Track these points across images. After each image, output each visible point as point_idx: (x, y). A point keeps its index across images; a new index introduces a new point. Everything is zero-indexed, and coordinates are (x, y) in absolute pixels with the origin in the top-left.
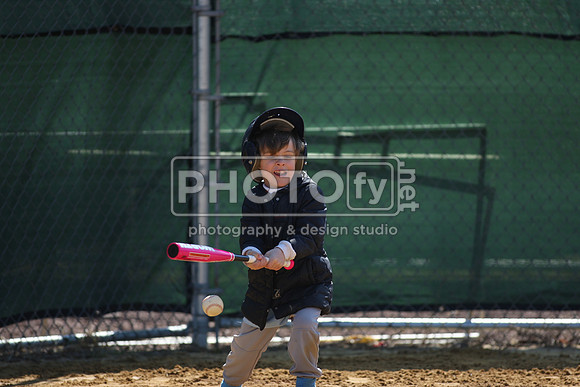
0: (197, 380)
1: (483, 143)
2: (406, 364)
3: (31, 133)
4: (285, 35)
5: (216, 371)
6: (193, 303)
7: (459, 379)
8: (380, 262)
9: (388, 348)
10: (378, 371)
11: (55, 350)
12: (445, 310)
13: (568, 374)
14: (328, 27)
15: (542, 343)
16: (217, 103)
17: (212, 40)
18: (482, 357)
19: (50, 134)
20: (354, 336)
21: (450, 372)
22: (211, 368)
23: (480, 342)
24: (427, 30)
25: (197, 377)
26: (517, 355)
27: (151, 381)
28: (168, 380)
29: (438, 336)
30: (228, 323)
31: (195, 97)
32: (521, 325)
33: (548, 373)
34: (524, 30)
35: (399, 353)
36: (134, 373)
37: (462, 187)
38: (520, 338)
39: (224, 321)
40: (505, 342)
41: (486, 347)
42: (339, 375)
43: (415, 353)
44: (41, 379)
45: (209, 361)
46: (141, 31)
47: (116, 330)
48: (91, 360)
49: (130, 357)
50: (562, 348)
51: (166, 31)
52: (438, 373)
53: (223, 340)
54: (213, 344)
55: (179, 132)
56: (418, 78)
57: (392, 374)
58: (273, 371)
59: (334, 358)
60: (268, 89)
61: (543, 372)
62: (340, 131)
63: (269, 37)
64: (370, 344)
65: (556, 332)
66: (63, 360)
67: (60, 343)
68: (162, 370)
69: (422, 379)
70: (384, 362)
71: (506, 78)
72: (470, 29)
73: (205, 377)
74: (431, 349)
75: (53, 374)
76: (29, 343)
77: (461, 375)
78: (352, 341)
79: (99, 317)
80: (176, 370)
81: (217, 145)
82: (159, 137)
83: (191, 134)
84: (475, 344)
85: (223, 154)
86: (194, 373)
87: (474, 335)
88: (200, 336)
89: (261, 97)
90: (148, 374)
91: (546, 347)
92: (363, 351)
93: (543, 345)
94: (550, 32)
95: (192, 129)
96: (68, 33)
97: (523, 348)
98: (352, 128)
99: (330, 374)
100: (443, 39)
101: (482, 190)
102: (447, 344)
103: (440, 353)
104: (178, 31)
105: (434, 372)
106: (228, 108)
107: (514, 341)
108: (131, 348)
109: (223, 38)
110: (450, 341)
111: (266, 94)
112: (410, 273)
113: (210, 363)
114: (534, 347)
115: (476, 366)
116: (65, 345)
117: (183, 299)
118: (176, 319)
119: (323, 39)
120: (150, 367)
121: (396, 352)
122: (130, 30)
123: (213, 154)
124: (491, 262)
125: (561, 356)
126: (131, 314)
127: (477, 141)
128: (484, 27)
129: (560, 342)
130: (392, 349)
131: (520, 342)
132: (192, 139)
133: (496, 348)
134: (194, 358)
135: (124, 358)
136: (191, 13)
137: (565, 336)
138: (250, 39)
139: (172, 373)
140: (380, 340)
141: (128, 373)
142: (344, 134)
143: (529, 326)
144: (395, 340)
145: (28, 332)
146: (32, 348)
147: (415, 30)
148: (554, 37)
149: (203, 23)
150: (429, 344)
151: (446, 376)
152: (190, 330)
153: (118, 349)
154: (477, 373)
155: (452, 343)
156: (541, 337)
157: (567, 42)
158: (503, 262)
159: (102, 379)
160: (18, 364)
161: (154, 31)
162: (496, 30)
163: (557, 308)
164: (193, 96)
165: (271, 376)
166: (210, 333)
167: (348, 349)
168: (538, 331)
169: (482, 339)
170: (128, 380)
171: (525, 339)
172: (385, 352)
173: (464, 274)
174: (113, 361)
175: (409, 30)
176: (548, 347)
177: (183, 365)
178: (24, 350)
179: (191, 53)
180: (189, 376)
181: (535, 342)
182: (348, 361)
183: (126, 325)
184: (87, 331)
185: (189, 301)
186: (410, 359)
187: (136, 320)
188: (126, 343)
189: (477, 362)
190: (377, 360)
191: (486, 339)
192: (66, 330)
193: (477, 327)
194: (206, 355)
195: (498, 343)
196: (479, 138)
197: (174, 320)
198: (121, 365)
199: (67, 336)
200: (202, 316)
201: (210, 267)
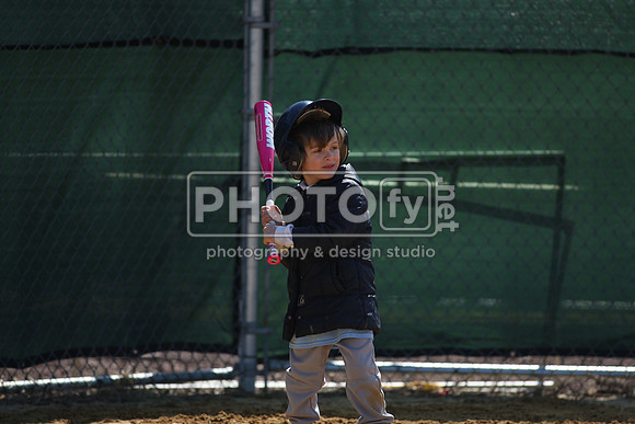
1: (561, 172)
2: (473, 414)
3: (65, 154)
4: (346, 51)
5: (264, 418)
6: (241, 344)
8: (447, 302)
9: (453, 396)
10: (441, 421)
11: (89, 393)
12: (517, 356)
14: (392, 42)
15: (622, 393)
17: (265, 54)
18: (556, 408)
19: (86, 155)
20: (416, 382)
22: (259, 415)
23: (554, 391)
24: (502, 47)
26: (595, 406)
29: (509, 384)
30: (278, 366)
31: (245, 116)
32: (600, 373)
34: (608, 49)
35: (465, 402)
36: (173, 419)
37: (537, 220)
38: (599, 388)
39: (274, 364)
40: (583, 392)
41: (561, 396)
43: (483, 402)
45: (256, 406)
46: (188, 43)
47: (156, 372)
48: (127, 404)
49: (170, 401)
51: (215, 44)
53: (271, 385)
54: (261, 389)
55: (227, 155)
56: (491, 100)
58: (326, 419)
59: (394, 405)
62: (404, 156)
63: (328, 52)
64: (434, 392)
66: (97, 403)
67: (93, 385)
68: (205, 416)
70: (449, 411)
71: (588, 101)
72: (549, 46)
74: (501, 398)
75: (85, 419)
76: (59, 385)
78: (415, 388)
79: (137, 357)
80: (220, 417)
82: (206, 160)
83: (241, 158)
84: (549, 393)
86: (240, 420)
87: (548, 383)
88: (247, 379)
90: (189, 421)
91: (627, 397)
92: (426, 399)
93: (624, 396)
95: (241, 151)
96: (108, 44)
97: (602, 399)
98: (417, 154)
100: (520, 57)
101: (559, 224)
102: (519, 393)
103: (509, 403)
104: (228, 44)
105: (503, 423)
107: (592, 391)
108: (171, 392)
109: (277, 52)
110: (522, 389)
112: (478, 314)
113: (258, 410)
114: (614, 397)
115: (550, 418)
116: (99, 388)
117: (229, 339)
118: (222, 361)
119: (387, 56)
120: (192, 413)
121: (462, 401)
122: (175, 42)
124: (568, 303)
126: (172, 354)
127: (554, 169)
128: (565, 44)
130: (458, 397)
131: (599, 392)
132: (242, 163)
133: (571, 398)
134: (241, 404)
135: (164, 402)
136: (243, 24)
138: (307, 54)
139: (216, 420)
140: (445, 387)
141: (167, 419)
142: (409, 160)
143: (609, 374)
144: (461, 388)
145: (58, 372)
146: (62, 391)
147: (488, 46)
149: (256, 35)
150: (499, 392)
152: (237, 373)
153: (157, 392)
155: (524, 392)
156: (621, 387)
158: (581, 304)
160: (47, 407)
161: (201, 43)
162: (578, 48)
164: (243, 116)
166: (258, 377)
167: (410, 396)
168: (618, 380)
169: (557, 389)
171: (604, 388)
172: (450, 400)
173: (538, 316)
174: (151, 406)
175: (482, 46)
176: (630, 398)
177: (228, 411)
178: (54, 392)
179: (242, 69)
180: (235, 423)
181: (615, 393)
182: (409, 410)
183: (166, 366)
184: (123, 372)
185: (236, 342)
186: (477, 409)
187: (177, 361)
188: (166, 386)
189: (551, 412)
190: (441, 409)
191: (561, 387)
192: (100, 371)
193: (552, 375)
194: (253, 401)
195: (574, 392)
196: (557, 166)
197: (219, 361)
198: (160, 410)
199: (101, 378)
200: (250, 357)
201: (259, 303)
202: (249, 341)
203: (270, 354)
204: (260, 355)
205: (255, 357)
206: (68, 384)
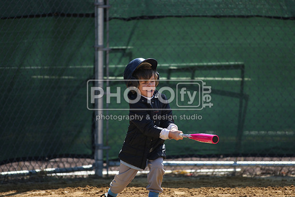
0: (97, 193)
1: (243, 72)
2: (204, 185)
3: (13, 68)
4: (142, 18)
5: (107, 188)
6: (95, 154)
7: (231, 192)
10: (189, 188)
11: (25, 178)
12: (224, 157)
13: (286, 189)
14: (164, 13)
15: (272, 174)
16: (108, 52)
17: (105, 20)
18: (242, 181)
19: (22, 68)
20: (177, 170)
21: (226, 188)
22: (104, 187)
23: (241, 174)
24: (214, 14)
25: (97, 191)
26: (260, 180)
27: (74, 194)
28: (82, 193)
29: (220, 170)
30: (113, 164)
31: (96, 49)
32: (262, 165)
33: (276, 189)
34: (263, 15)
35: (200, 179)
36: (65, 189)
37: (232, 95)
38: (262, 171)
39: (111, 163)
40: (254, 173)
41: (244, 176)
42: (170, 190)
43: (208, 179)
44: (18, 193)
45: (103, 183)
46: (69, 15)
47: (56, 168)
48: (43, 183)
49: (63, 181)
50: (282, 176)
51: (81, 15)
52: (220, 189)
53: (110, 173)
54: (105, 175)
55: (88, 67)
56: (210, 39)
57: (196, 190)
58: (136, 188)
59: (167, 181)
60: (133, 45)
61: (273, 189)
62: (170, 66)
63: (134, 18)
64: (186, 175)
65: (280, 168)
66: (30, 183)
67: (27, 174)
68: (80, 188)
69: (212, 192)
70: (192, 184)
71: (254, 39)
72: (236, 14)
73: (101, 191)
74: (216, 177)
75: (24, 190)
76: (12, 175)
77: (232, 190)
78: (176, 173)
79: (47, 161)
80: (87, 188)
81: (108, 74)
82: (78, 69)
83: (94, 68)
84: (239, 174)
85: (110, 78)
86: (96, 190)
87: (238, 170)
88: (99, 170)
89: (130, 49)
90: (72, 190)
91: (275, 176)
92: (182, 178)
93: (274, 175)
94: (277, 15)
95: (94, 65)
96: (32, 16)
97: (263, 177)
98: (176, 65)
99: (165, 190)
100: (222, 19)
101: (242, 96)
102: (224, 174)
103: (221, 179)
104: (87, 15)
105: (218, 188)
106: (113, 55)
107: (258, 173)
108: (64, 177)
109: (110, 19)
110: (226, 173)
111: (132, 47)
113: (104, 185)
114: (268, 176)
115: (239, 186)
116: (30, 175)
117: (90, 152)
118: (87, 162)
119: (161, 19)
120: (73, 187)
121: (198, 179)
122: (63, 15)
123: (105, 78)
124: (247, 133)
125: (283, 180)
126: (64, 159)
127: (239, 71)
128: (243, 13)
129: (282, 173)
130: (196, 177)
131: (262, 173)
132: (95, 71)
133: (249, 176)
134: (96, 182)
135: (60, 182)
136: (94, 6)
137: (285, 170)
138: (124, 19)
139: (85, 190)
140: (191, 173)
141: (62, 189)
142: (172, 68)
143: (266, 165)
144: (198, 172)
145: (11, 169)
146: (13, 177)
147: (208, 14)
148: (278, 18)
149: (100, 11)
150: (216, 174)
151: (224, 191)
152: (94, 167)
153: (57, 177)
154: (240, 189)
156: (272, 171)
157: (285, 21)
158: (253, 133)
159: (49, 193)
160: (6, 185)
161: (75, 15)
162: (249, 14)
163: (281, 156)
164: (95, 49)
165: (135, 191)
166: (104, 169)
167: (174, 177)
168: (270, 168)
169: (242, 172)
170: (62, 193)
171: (264, 172)
172: (193, 178)
173: (233, 139)
174: (55, 184)
175: (205, 15)
176: (276, 176)
177: (90, 185)
178: (9, 178)
179: (94, 27)
180: (93, 191)
181: (269, 173)
182: (174, 183)
183: (61, 165)
184: (41, 168)
185: (93, 153)
186: (206, 182)
187: (66, 163)
188: (61, 174)
189: (240, 183)
190: (189, 183)
191: (244, 172)
192: (31, 168)
193: (240, 166)
194: (102, 180)
195: (251, 174)
196: (241, 70)
197: (85, 162)
198: (59, 185)
199: (31, 171)
200: (100, 160)
201: (104, 135)
202: (99, 153)
203: (109, 158)
204: (105, 159)
205: (102, 160)
206: (16, 174)
